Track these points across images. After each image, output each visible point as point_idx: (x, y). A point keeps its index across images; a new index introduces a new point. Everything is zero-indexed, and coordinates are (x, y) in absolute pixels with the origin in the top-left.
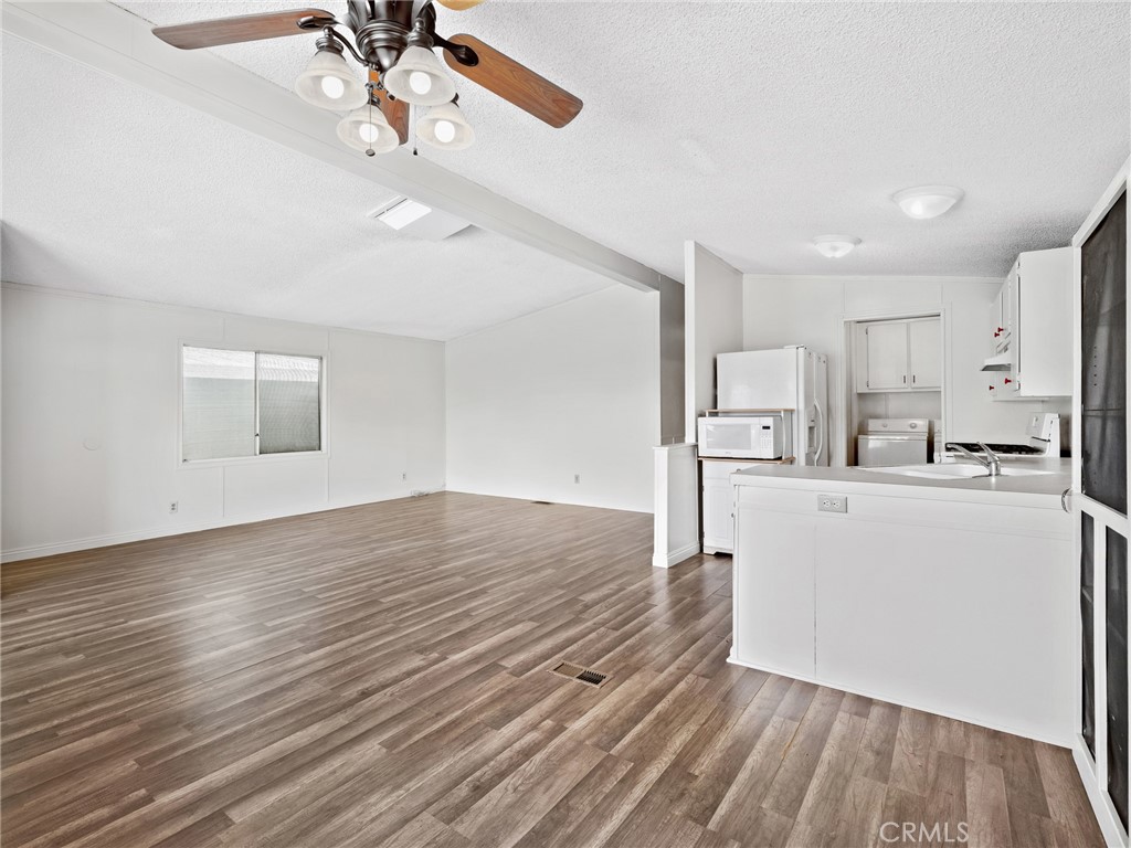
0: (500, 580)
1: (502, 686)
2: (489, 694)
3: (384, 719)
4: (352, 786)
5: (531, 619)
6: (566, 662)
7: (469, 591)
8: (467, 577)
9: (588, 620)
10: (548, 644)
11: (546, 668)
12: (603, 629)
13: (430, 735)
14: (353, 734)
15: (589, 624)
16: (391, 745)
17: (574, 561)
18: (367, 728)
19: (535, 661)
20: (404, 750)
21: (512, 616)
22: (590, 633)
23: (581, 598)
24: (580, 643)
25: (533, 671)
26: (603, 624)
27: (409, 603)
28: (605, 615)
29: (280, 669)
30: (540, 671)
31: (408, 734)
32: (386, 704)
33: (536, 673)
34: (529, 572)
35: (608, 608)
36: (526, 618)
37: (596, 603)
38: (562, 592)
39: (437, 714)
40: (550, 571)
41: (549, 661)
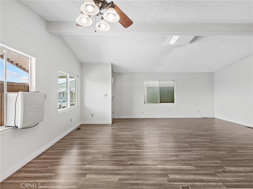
0: (200, 149)
1: (160, 182)
2: (155, 182)
3: (127, 173)
4: (104, 184)
5: (195, 166)
6: (190, 187)
7: (186, 149)
8: (190, 145)
9: (218, 177)
10: (192, 177)
11: (180, 185)
12: (221, 184)
13: (129, 183)
14: (118, 172)
15: (217, 178)
16: (120, 180)
17: (239, 152)
18: (122, 173)
19: (180, 180)
20: (121, 183)
21: (190, 162)
22: (213, 182)
23: (225, 167)
24: (204, 183)
25: (175, 183)
26: (223, 182)
27: (167, 146)
28: (229, 179)
29: (126, 151)
30: (177, 185)
31: (126, 180)
32: (132, 169)
33: (176, 184)
34: (214, 150)
35: (234, 176)
36: (195, 165)
37: (230, 172)
38: (220, 162)
39: (137, 179)
40: (223, 153)
41: (185, 183)
